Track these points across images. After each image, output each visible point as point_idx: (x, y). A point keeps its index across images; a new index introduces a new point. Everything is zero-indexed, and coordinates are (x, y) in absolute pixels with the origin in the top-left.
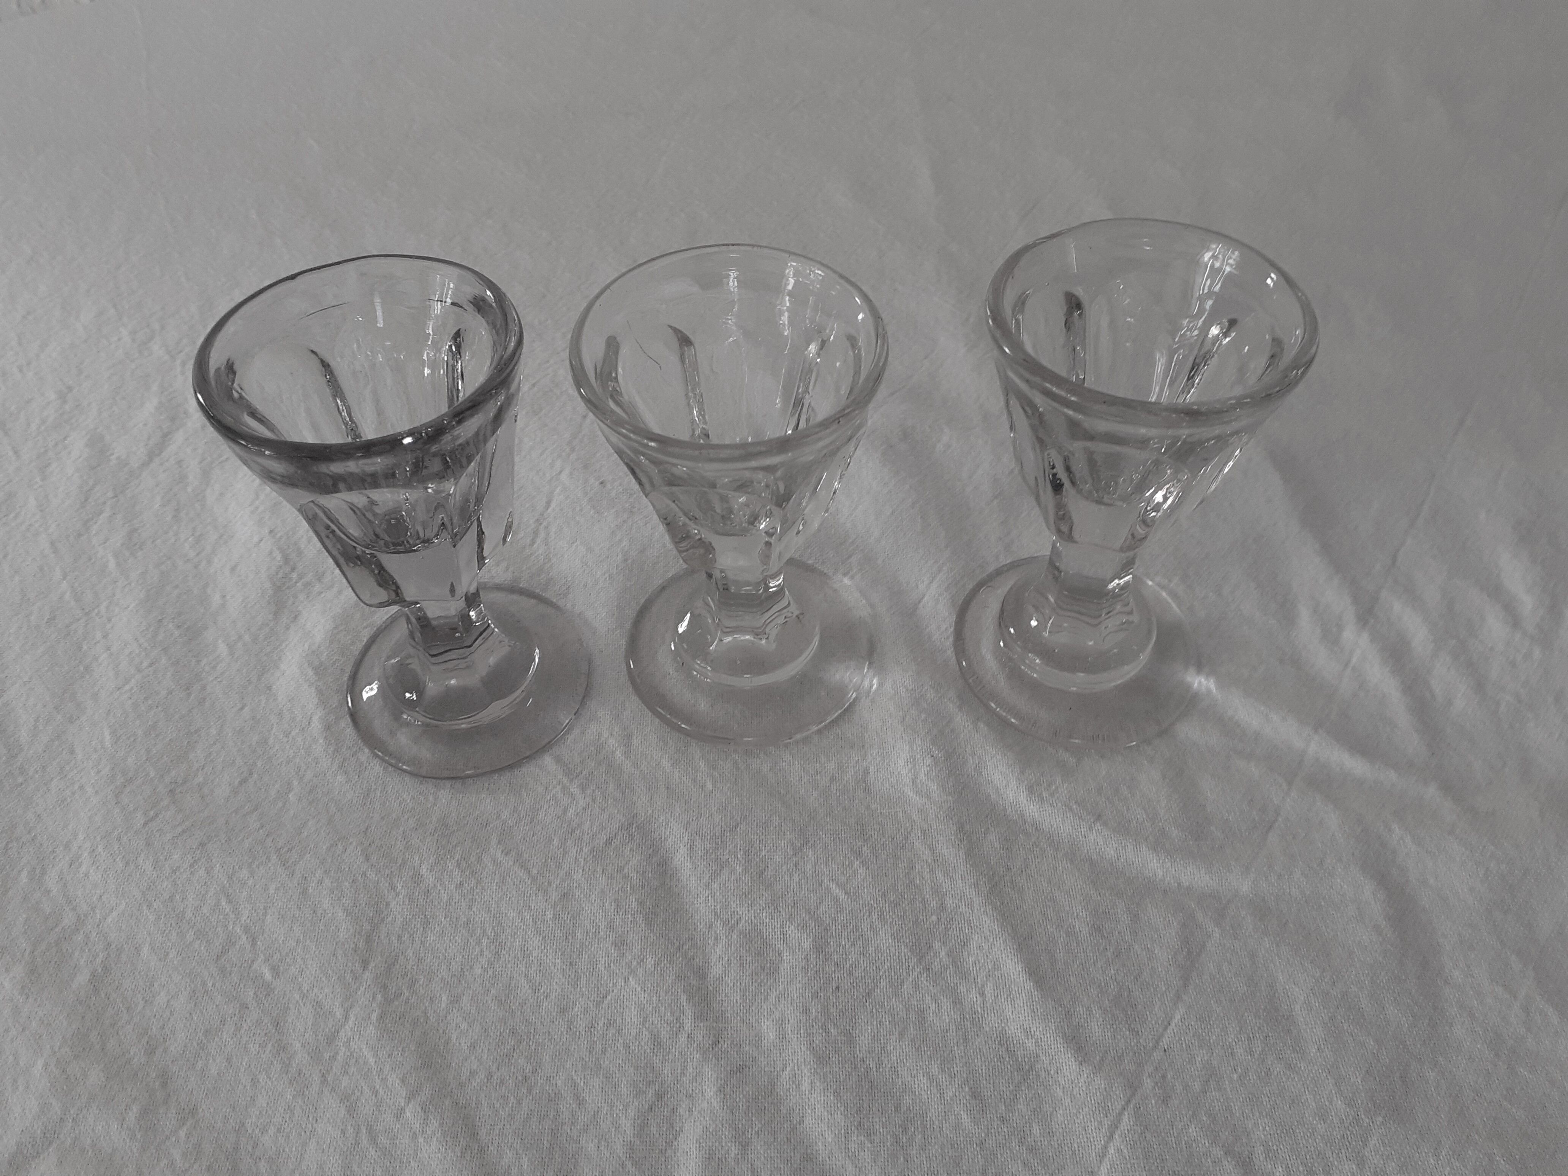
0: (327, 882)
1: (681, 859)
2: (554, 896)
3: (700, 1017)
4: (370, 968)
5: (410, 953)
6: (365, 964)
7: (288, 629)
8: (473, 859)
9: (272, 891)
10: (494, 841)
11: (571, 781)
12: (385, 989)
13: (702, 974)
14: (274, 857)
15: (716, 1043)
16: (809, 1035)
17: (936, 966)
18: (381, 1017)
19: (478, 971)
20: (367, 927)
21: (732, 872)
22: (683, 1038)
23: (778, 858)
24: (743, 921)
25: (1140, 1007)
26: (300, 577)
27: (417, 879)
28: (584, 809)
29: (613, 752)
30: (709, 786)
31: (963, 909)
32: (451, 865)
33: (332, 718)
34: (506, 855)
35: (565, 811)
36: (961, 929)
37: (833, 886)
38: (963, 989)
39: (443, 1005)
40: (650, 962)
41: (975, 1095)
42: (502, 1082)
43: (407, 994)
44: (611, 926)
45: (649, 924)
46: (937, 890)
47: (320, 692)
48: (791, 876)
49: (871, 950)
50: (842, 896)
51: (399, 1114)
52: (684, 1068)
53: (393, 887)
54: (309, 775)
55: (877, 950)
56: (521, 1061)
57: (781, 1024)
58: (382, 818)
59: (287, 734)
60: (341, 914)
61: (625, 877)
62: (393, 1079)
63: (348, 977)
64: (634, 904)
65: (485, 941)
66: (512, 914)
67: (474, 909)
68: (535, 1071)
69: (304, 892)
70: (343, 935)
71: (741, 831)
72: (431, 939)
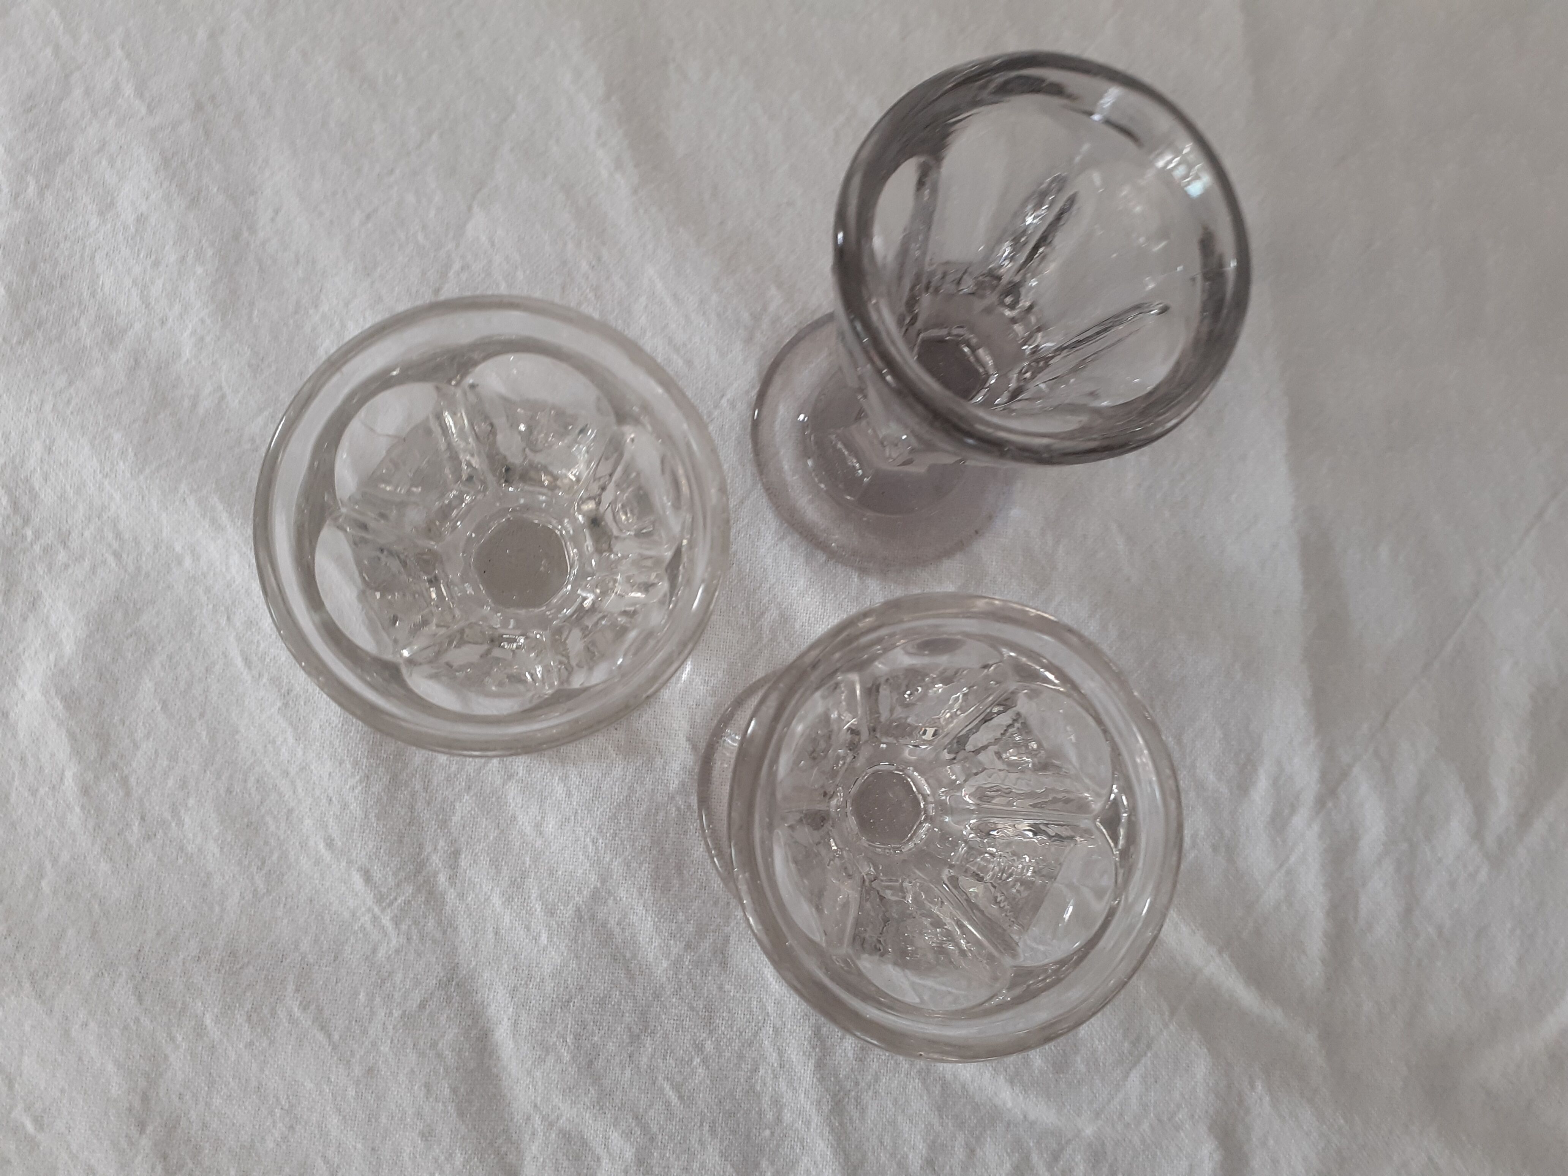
0: (92, 1025)
1: (502, 1034)
2: (357, 1071)
4: (148, 1132)
5: (193, 1115)
6: (142, 1126)
7: (25, 619)
8: (266, 1011)
9: (27, 1028)
10: (291, 987)
11: (383, 910)
12: (165, 1159)
14: (27, 985)
19: (270, 1145)
20: (142, 1083)
21: (559, 1059)
23: (611, 1046)
24: (564, 1118)
26: (37, 535)
27: (200, 1031)
28: (397, 952)
29: (435, 875)
30: (544, 939)
31: (799, 1124)
32: (240, 1018)
33: (90, 776)
34: (305, 1009)
35: (374, 951)
36: (792, 1147)
37: (667, 1087)
40: (459, 1158)
43: (191, 1165)
44: (419, 1115)
45: (461, 1114)
46: (776, 1102)
47: (72, 736)
48: (623, 1069)
49: (696, 1166)
50: (675, 1100)
53: (173, 1039)
54: (65, 856)
58: (158, 934)
59: (34, 792)
60: (110, 1067)
61: (439, 1055)
63: (124, 1144)
64: (447, 1091)
65: (278, 1111)
66: (309, 1085)
67: (267, 1072)
69: (67, 1033)
70: (114, 1091)
71: (575, 1008)
72: (217, 1101)
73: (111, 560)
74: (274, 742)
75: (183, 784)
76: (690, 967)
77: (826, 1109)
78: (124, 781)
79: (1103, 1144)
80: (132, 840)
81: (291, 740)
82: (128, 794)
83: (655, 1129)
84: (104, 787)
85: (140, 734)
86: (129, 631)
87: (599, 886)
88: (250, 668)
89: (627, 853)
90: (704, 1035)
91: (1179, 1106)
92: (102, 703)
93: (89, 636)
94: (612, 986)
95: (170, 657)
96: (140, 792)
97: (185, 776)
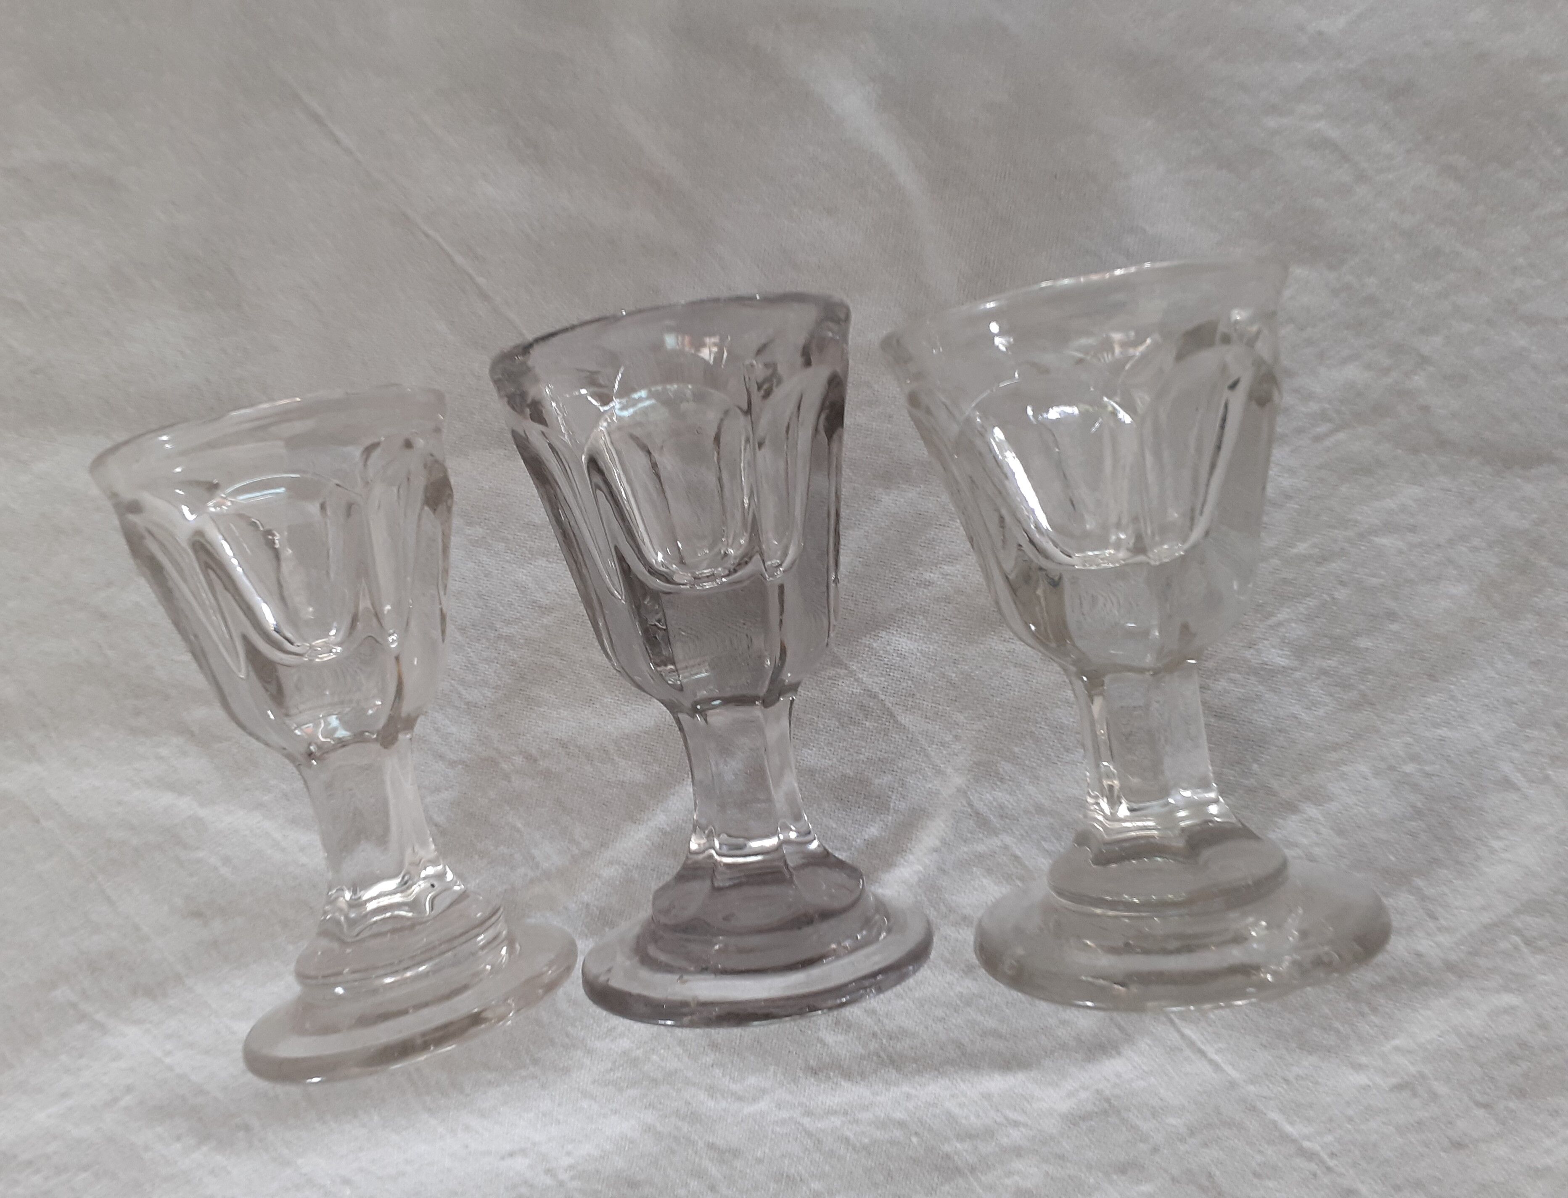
17: (973, 1159)
31: (911, 1106)
36: (934, 1115)
38: (1005, 1141)
41: (1122, 1169)
46: (883, 1124)
77: (893, 1075)
91: (943, 675)
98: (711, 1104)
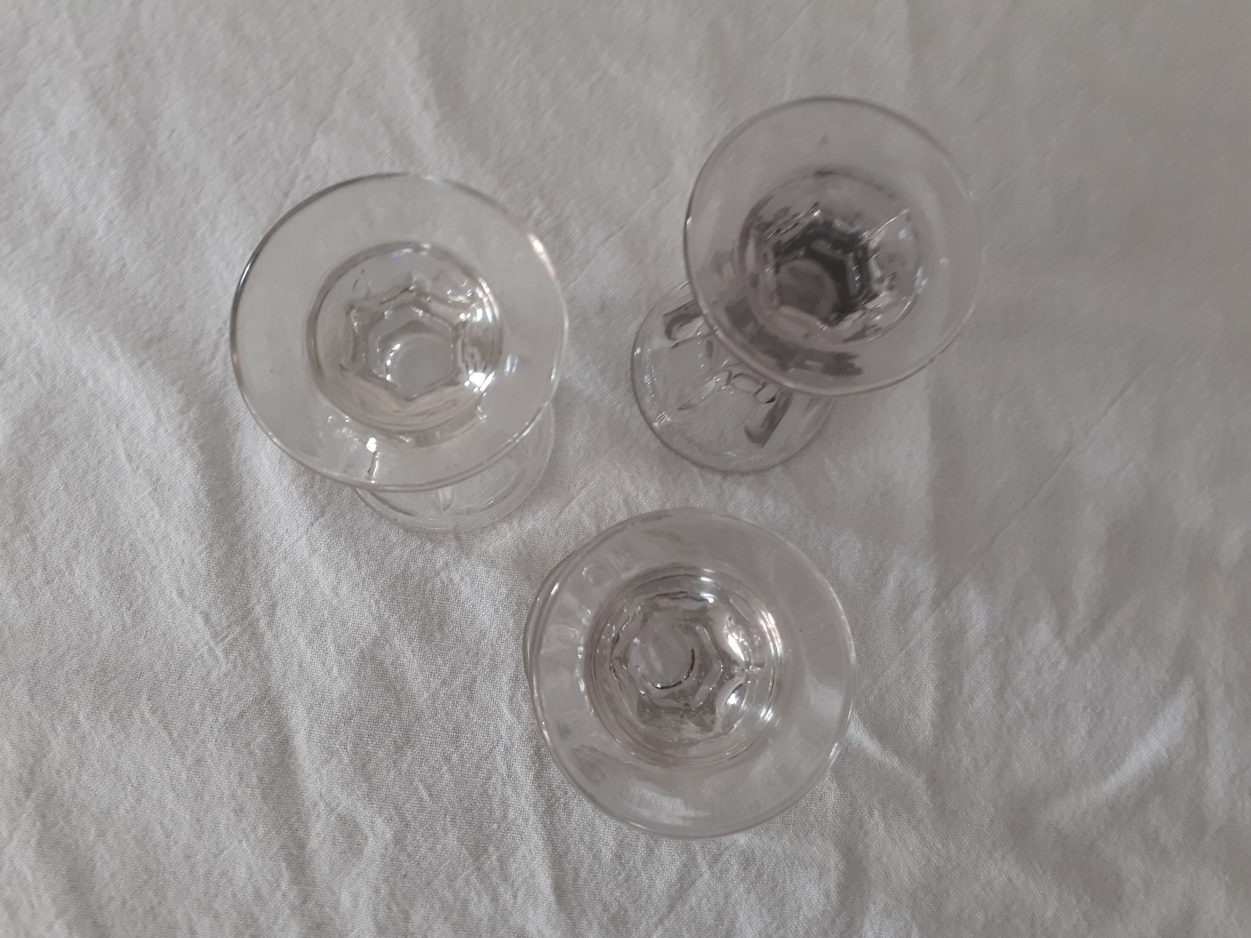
1: (300, 740)
2: (189, 760)
3: (295, 881)
4: (32, 797)
5: (67, 787)
6: (28, 792)
8: (124, 713)
10: (144, 697)
11: (217, 643)
13: (302, 846)
15: (304, 903)
16: (375, 910)
17: (486, 868)
18: (39, 843)
19: (122, 812)
20: (30, 760)
21: (341, 761)
22: (279, 895)
23: (380, 754)
24: (342, 806)
25: (629, 925)
27: (75, 724)
28: (226, 675)
29: (258, 620)
30: (335, 672)
31: (520, 821)
32: (105, 717)
34: (153, 713)
35: (209, 673)
36: (514, 838)
37: (421, 787)
38: (501, 890)
39: (91, 838)
40: (261, 830)
42: (133, 910)
43: (62, 823)
44: (233, 796)
45: (264, 797)
46: (504, 803)
48: (389, 771)
49: (439, 847)
50: (426, 797)
51: (50, 927)
52: (276, 918)
53: (55, 730)
55: (444, 849)
56: (150, 894)
57: (356, 897)
58: (50, 653)
60: (8, 747)
61: (251, 753)
62: (46, 899)
63: (13, 804)
64: (255, 780)
65: (129, 788)
66: (153, 769)
67: (123, 758)
68: (160, 903)
70: (10, 764)
71: (355, 724)
72: (85, 777)
73: (35, 380)
74: (145, 516)
75: (76, 545)
76: (444, 699)
77: (541, 809)
78: (33, 539)
79: (753, 852)
80: (36, 584)
81: (157, 516)
82: (35, 550)
83: (409, 817)
84: (18, 543)
85: (46, 507)
86: (43, 431)
87: (378, 636)
88: (130, 462)
89: (402, 612)
90: (452, 750)
91: (812, 826)
92: (20, 482)
93: (15, 433)
94: (384, 709)
95: (73, 452)
96: (44, 549)
97: (77, 539)
98: (505, 679)
